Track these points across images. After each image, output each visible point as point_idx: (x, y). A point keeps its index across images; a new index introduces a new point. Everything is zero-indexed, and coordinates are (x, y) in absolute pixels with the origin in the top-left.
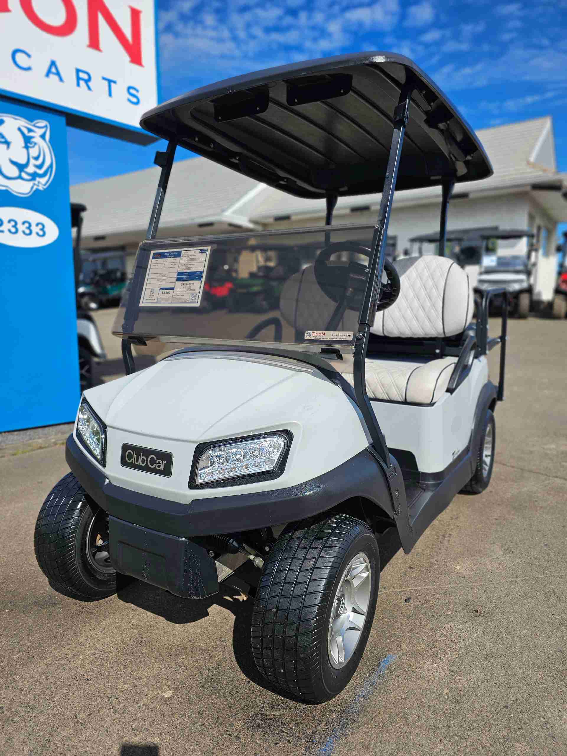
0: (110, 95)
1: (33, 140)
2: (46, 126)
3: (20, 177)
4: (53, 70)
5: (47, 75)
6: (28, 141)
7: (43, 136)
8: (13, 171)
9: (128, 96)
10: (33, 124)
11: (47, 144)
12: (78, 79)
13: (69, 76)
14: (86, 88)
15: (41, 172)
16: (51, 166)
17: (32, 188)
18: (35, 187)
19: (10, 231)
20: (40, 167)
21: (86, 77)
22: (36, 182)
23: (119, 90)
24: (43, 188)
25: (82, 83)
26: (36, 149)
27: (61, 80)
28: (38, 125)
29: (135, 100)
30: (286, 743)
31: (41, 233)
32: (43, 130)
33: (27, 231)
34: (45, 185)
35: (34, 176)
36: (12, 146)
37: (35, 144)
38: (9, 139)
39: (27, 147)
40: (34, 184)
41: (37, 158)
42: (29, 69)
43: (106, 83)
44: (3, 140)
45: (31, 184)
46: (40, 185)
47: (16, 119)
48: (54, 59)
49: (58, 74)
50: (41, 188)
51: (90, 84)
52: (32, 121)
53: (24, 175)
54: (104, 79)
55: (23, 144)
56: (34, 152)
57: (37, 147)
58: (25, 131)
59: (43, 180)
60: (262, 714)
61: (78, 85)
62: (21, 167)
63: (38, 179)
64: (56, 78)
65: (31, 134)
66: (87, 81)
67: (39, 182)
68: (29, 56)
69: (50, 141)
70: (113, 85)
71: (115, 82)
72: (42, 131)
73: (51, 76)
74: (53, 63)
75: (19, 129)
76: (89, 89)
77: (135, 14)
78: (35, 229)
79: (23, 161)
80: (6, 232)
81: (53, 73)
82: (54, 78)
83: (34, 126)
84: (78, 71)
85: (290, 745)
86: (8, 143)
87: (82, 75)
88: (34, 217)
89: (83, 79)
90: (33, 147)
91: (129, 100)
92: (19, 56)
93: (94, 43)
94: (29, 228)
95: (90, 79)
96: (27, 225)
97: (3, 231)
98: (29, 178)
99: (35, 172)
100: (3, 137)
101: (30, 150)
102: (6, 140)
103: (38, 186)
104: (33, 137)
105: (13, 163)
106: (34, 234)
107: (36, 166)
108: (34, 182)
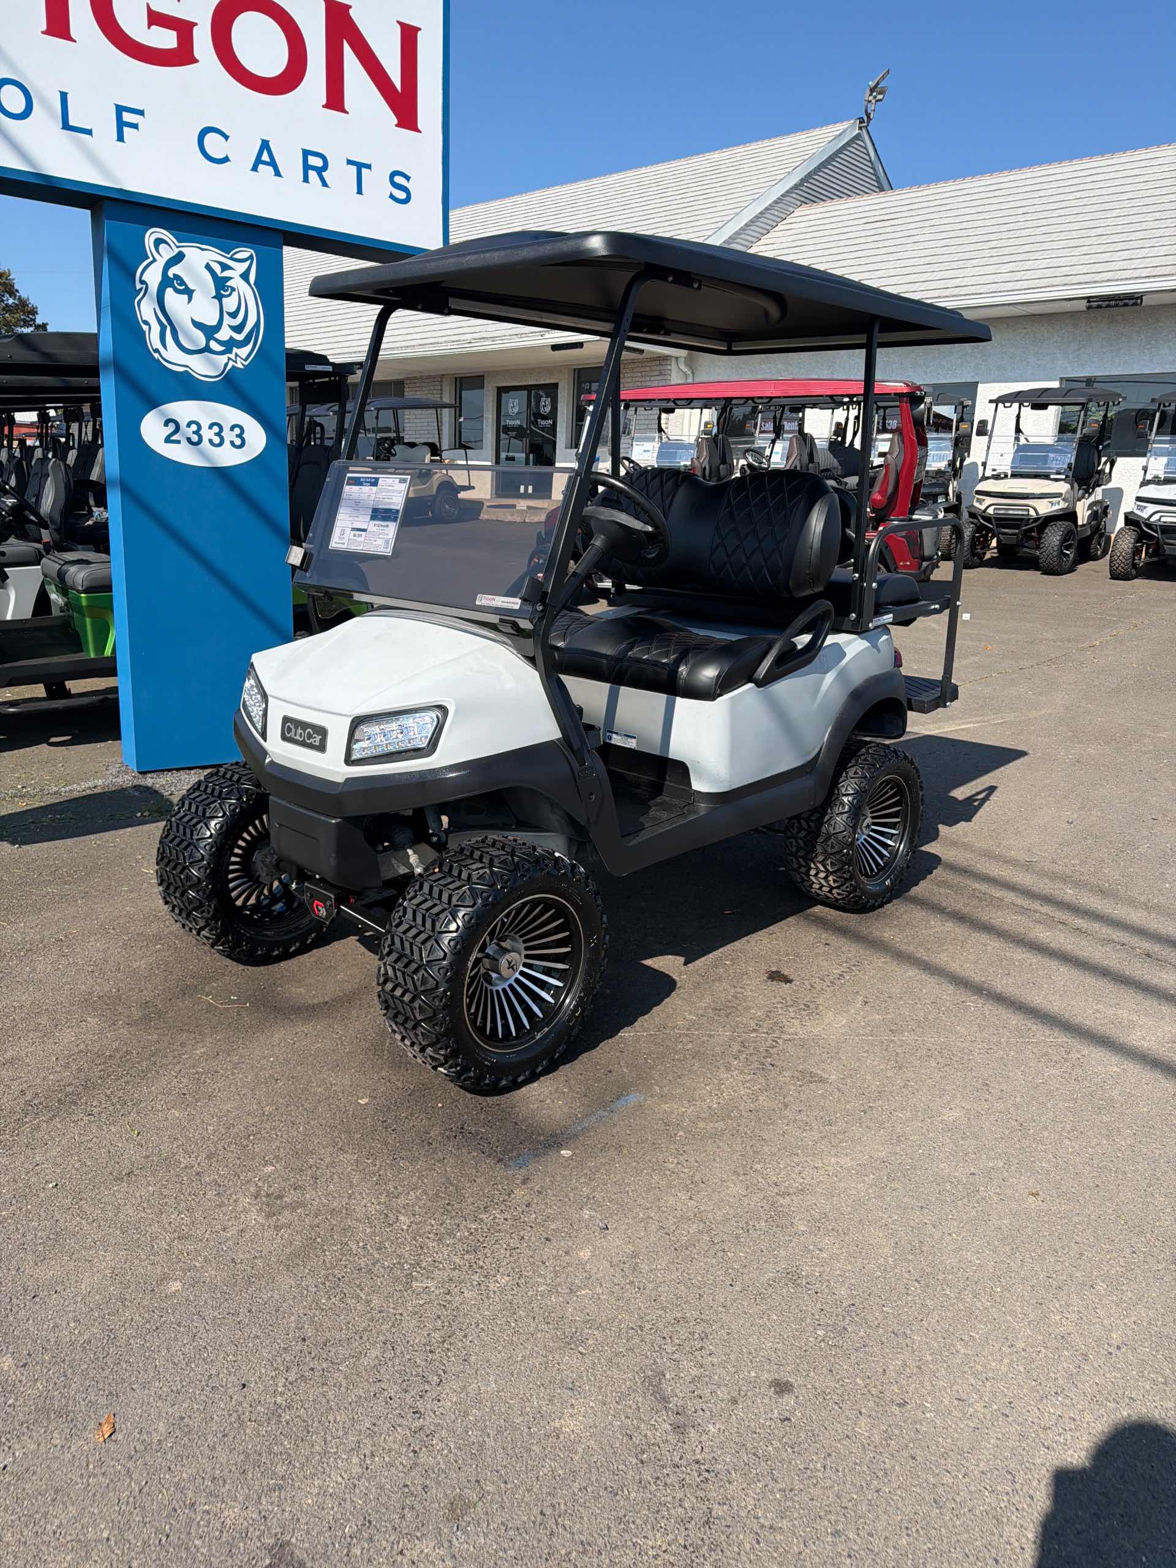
0: (360, 192)
1: (228, 284)
2: (251, 257)
3: (207, 349)
4: (265, 157)
5: (255, 168)
6: (221, 286)
7: (245, 276)
8: (196, 339)
9: (390, 189)
10: (229, 256)
11: (252, 289)
12: (307, 167)
13: (290, 161)
14: (319, 184)
15: (240, 337)
16: (257, 324)
17: (226, 365)
18: (231, 364)
19: (189, 440)
20: (238, 329)
21: (317, 162)
22: (232, 356)
23: (377, 181)
24: (242, 364)
25: (312, 174)
26: (234, 297)
27: (277, 173)
28: (238, 256)
29: (402, 195)
31: (238, 442)
32: (246, 264)
33: (217, 440)
34: (245, 360)
35: (229, 345)
36: (195, 296)
37: (233, 289)
38: (191, 287)
39: (219, 297)
40: (229, 359)
41: (234, 315)
42: (226, 160)
43: (355, 168)
44: (183, 287)
45: (224, 359)
46: (239, 361)
47: (203, 249)
48: (266, 138)
49: (273, 163)
50: (239, 366)
51: (324, 174)
52: (228, 253)
53: (214, 345)
54: (350, 162)
55: (213, 291)
56: (230, 303)
57: (235, 294)
58: (217, 268)
59: (244, 352)
61: (306, 179)
62: (210, 332)
63: (235, 350)
64: (271, 168)
65: (227, 274)
66: (320, 171)
67: (237, 355)
68: (226, 137)
69: (256, 284)
70: (364, 170)
71: (369, 167)
72: (242, 267)
73: (261, 167)
74: (265, 145)
75: (208, 267)
76: (325, 184)
77: (409, 35)
78: (229, 435)
79: (212, 321)
80: (184, 442)
81: (265, 163)
82: (266, 170)
83: (231, 258)
84: (306, 153)
86: (189, 292)
87: (314, 161)
88: (231, 415)
89: (313, 168)
90: (230, 295)
91: (392, 197)
92: (210, 138)
93: (335, 100)
94: (218, 434)
95: (325, 167)
96: (216, 429)
97: (178, 442)
98: (223, 348)
99: (231, 338)
100: (182, 282)
101: (224, 300)
102: (187, 286)
103: (236, 362)
104: (230, 278)
105: (197, 325)
106: (227, 443)
107: (234, 328)
108: (229, 355)
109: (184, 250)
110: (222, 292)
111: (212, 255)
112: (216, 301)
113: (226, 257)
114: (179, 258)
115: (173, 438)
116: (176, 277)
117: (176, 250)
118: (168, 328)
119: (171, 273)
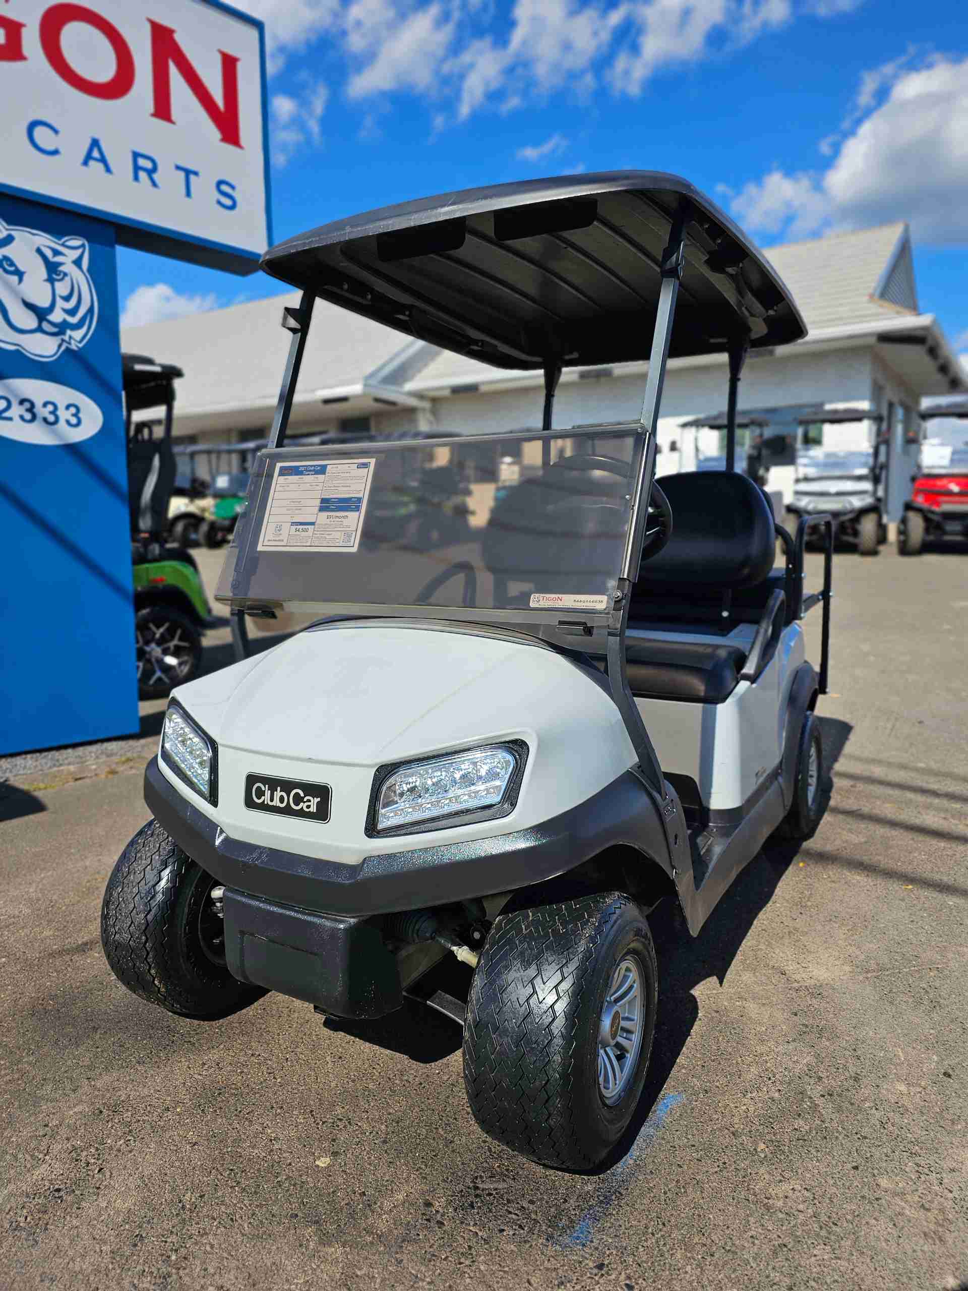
0: (188, 194)
1: (61, 268)
2: (83, 246)
3: (39, 329)
4: (96, 154)
5: (85, 163)
6: (53, 270)
7: (78, 262)
8: (28, 321)
9: (217, 196)
10: (61, 242)
11: (85, 275)
12: (137, 168)
13: (122, 163)
14: (149, 183)
15: (73, 320)
16: (91, 310)
17: (60, 346)
18: (65, 346)
19: (22, 417)
20: (72, 312)
21: (148, 165)
22: (66, 338)
23: (203, 186)
24: (77, 347)
25: (142, 175)
26: (67, 282)
27: (108, 170)
28: (69, 244)
29: (228, 202)
30: (515, 1230)
31: (74, 421)
32: (79, 251)
33: (51, 418)
34: (80, 342)
35: (62, 328)
36: (25, 277)
37: (65, 274)
38: (22, 268)
39: (51, 280)
40: (63, 340)
41: (67, 299)
42: (55, 152)
43: (182, 175)
44: (12, 269)
45: (58, 340)
46: (73, 342)
47: (33, 234)
48: (96, 136)
49: (103, 160)
50: (74, 346)
51: (155, 176)
52: (60, 239)
53: (47, 327)
54: (178, 168)
55: (45, 275)
56: (62, 288)
57: (67, 279)
58: (49, 253)
59: (78, 334)
60: (477, 1188)
61: (136, 178)
62: (41, 314)
63: (69, 332)
64: (101, 166)
65: (58, 259)
66: (151, 172)
67: (70, 337)
68: (56, 132)
69: (89, 270)
70: (192, 177)
71: (196, 173)
72: (76, 254)
73: (92, 163)
74: (95, 143)
75: (39, 251)
76: (154, 184)
77: (229, 64)
78: (64, 415)
80: (17, 419)
81: (96, 160)
82: (96, 167)
83: (63, 245)
84: (136, 155)
85: (522, 1231)
87: (142, 162)
89: (144, 169)
90: (62, 279)
91: (219, 202)
92: (39, 132)
93: (163, 110)
94: (53, 413)
95: (155, 169)
96: (50, 408)
97: (10, 419)
98: (55, 330)
99: (65, 321)
100: (12, 264)
101: (57, 284)
102: (16, 268)
103: (70, 343)
104: (61, 264)
105: (29, 305)
106: (62, 422)
107: (66, 311)
108: (63, 337)
109: (13, 233)
110: (54, 276)
111: (44, 240)
112: (48, 286)
113: (59, 244)
114: (9, 240)
115: (6, 414)
116: (7, 259)
117: (6, 233)
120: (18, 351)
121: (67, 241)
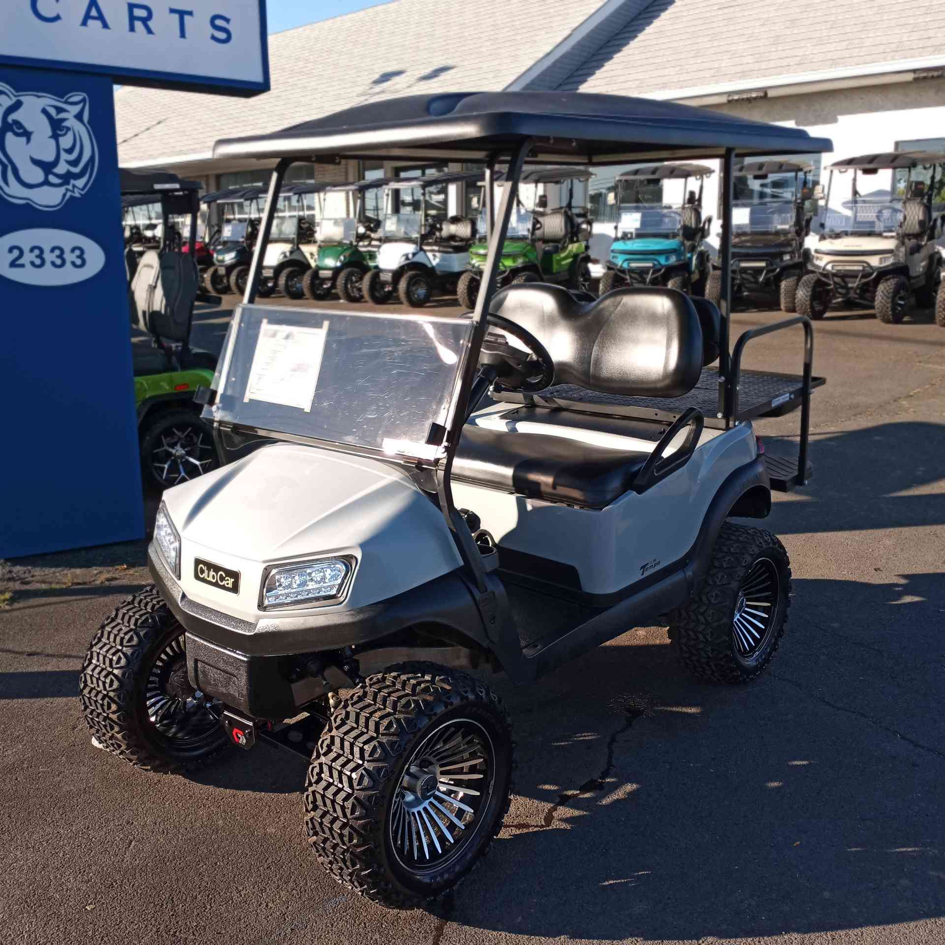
0: (183, 35)
1: (65, 124)
2: (84, 100)
3: (46, 182)
4: (94, 13)
5: (84, 23)
6: (57, 127)
7: (79, 117)
8: (35, 175)
9: (212, 31)
10: (63, 100)
11: (86, 127)
12: (132, 18)
13: (118, 17)
14: (144, 31)
15: (76, 170)
16: (92, 158)
17: (64, 195)
18: (69, 194)
20: (74, 163)
21: (142, 13)
22: (70, 187)
23: (198, 25)
24: (80, 194)
25: (138, 25)
26: (70, 135)
27: (105, 26)
28: (71, 100)
29: (223, 36)
32: (81, 105)
34: (83, 189)
35: (67, 178)
36: (33, 137)
37: (68, 129)
38: (29, 128)
39: (55, 136)
40: (67, 190)
41: (70, 151)
42: (57, 18)
43: (176, 17)
44: (21, 131)
45: (62, 190)
46: (76, 190)
47: (39, 97)
49: (101, 17)
50: (77, 195)
51: (150, 23)
52: (63, 98)
53: (53, 179)
54: (172, 11)
55: (50, 133)
56: (66, 141)
57: (70, 133)
58: (53, 112)
59: (81, 183)
61: (132, 29)
62: (47, 167)
63: (72, 182)
64: (98, 24)
65: (62, 115)
66: (145, 21)
67: (74, 186)
69: (89, 122)
70: (186, 18)
71: (190, 13)
72: (76, 109)
73: (90, 22)
74: (93, 3)
75: (44, 111)
76: (150, 31)
79: (50, 157)
81: (94, 18)
82: (94, 24)
83: (66, 102)
84: (131, 7)
86: (27, 135)
87: (137, 13)
88: (68, 239)
89: (139, 19)
90: (65, 134)
91: (213, 37)
95: (150, 17)
98: (60, 181)
99: (68, 171)
100: (21, 126)
101: (61, 139)
102: (24, 129)
103: (73, 192)
104: (64, 120)
105: (36, 162)
106: (68, 265)
107: (70, 163)
108: (67, 187)
109: (22, 98)
110: (59, 132)
111: (48, 101)
112: (53, 142)
113: (61, 102)
114: (17, 105)
116: (17, 123)
117: (14, 99)
118: (9, 168)
119: (10, 119)
120: (27, 204)
121: (70, 97)
